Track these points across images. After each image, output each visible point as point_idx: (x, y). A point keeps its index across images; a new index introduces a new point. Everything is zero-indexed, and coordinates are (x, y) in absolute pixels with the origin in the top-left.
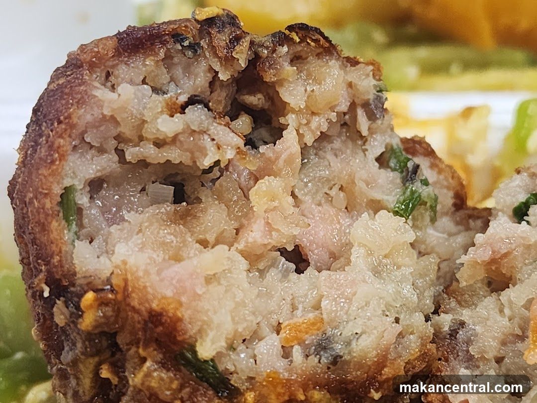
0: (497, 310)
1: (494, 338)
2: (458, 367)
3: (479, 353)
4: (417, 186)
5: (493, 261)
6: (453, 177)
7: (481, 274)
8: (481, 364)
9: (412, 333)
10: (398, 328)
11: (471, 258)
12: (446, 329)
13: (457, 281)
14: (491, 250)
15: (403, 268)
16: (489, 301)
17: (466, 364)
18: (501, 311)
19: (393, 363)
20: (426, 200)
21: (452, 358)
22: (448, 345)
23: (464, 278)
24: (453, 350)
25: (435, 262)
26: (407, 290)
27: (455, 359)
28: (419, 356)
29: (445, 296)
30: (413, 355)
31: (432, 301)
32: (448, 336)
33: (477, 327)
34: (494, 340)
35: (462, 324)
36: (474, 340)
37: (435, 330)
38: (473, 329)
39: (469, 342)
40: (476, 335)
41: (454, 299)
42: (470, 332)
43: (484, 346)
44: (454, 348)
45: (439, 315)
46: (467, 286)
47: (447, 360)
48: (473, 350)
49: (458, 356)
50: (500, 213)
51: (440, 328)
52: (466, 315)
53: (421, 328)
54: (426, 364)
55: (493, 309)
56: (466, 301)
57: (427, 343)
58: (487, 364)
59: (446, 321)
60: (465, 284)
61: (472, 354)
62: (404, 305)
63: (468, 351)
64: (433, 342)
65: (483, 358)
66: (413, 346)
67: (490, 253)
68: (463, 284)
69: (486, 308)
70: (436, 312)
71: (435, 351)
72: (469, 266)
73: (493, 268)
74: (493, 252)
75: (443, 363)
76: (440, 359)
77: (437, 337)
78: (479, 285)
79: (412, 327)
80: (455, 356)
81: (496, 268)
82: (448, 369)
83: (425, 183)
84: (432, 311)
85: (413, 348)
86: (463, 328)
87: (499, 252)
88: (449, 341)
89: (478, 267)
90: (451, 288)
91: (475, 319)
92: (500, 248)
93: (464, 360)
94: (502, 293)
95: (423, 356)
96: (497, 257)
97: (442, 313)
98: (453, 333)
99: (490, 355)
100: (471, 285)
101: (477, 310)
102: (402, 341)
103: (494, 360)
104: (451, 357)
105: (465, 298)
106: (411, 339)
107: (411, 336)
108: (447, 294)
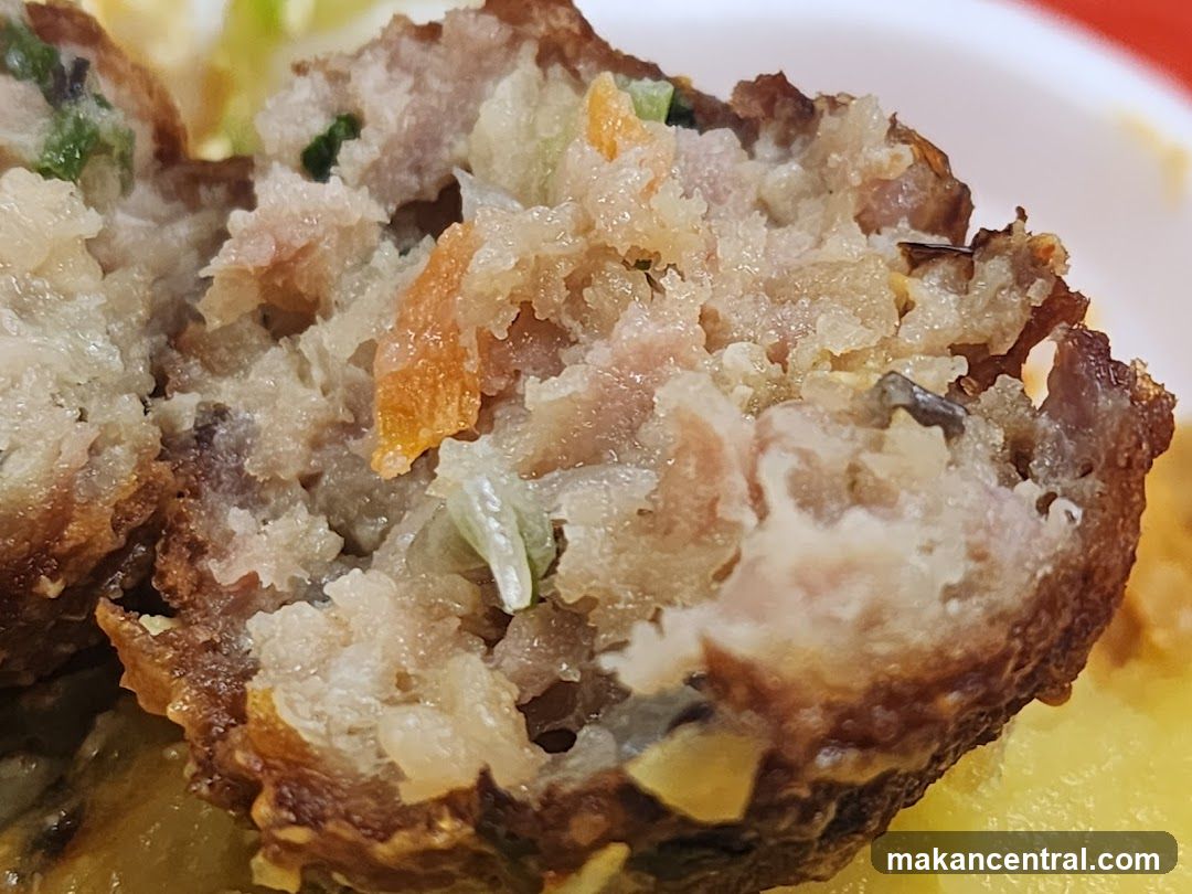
0: (293, 374)
1: (295, 435)
2: (224, 505)
3: (264, 471)
4: (86, 109)
5: (278, 266)
6: (150, 93)
7: (252, 299)
8: (271, 494)
9: (117, 442)
10: (90, 433)
11: (231, 263)
12: (188, 425)
13: (200, 319)
14: (273, 243)
15: (80, 298)
16: (275, 359)
17: (241, 498)
18: (303, 376)
19: (88, 512)
20: (110, 140)
21: (208, 489)
22: (195, 461)
23: (216, 311)
24: (207, 471)
25: (145, 282)
26: (96, 345)
27: (215, 490)
28: (139, 491)
29: (175, 354)
30: (125, 489)
31: (148, 367)
32: (194, 442)
33: (257, 416)
34: (296, 440)
35: (220, 413)
36: (252, 445)
37: (162, 431)
38: (248, 421)
39: (239, 449)
40: (256, 433)
41: (198, 361)
42: (242, 429)
43: (277, 454)
44: (210, 466)
45: (167, 399)
46: (222, 329)
47: (196, 494)
48: (251, 466)
49: (220, 483)
50: (276, 164)
51: (173, 428)
52: (226, 391)
53: (136, 430)
54: (155, 507)
55: (287, 373)
56: (222, 363)
57: (150, 461)
58: (284, 493)
59: (184, 408)
60: (217, 323)
61: (252, 474)
62: (94, 378)
63: (239, 470)
64: (161, 457)
65: (275, 482)
66: (122, 469)
67: (274, 247)
68: (214, 323)
69: (270, 373)
70: (159, 391)
71: (170, 477)
72: (226, 283)
73: (279, 283)
74: (279, 246)
75: (192, 501)
76: (181, 495)
77: (170, 445)
78: (248, 323)
79: (118, 427)
80: (215, 483)
81: (285, 283)
82: (203, 513)
83: (102, 102)
84: (151, 390)
85: (125, 474)
86: (224, 420)
87: (289, 247)
88: (198, 453)
89: (247, 283)
90: (186, 336)
91: (249, 399)
92: (293, 237)
93: (234, 490)
94: (302, 336)
95: (146, 490)
96: (285, 259)
97: (176, 393)
98: (204, 434)
99: (290, 473)
100: (231, 326)
101: (252, 377)
102: (97, 460)
103: (299, 484)
104: (206, 487)
105: (221, 358)
106: (117, 456)
107: (117, 448)
108: (180, 350)
